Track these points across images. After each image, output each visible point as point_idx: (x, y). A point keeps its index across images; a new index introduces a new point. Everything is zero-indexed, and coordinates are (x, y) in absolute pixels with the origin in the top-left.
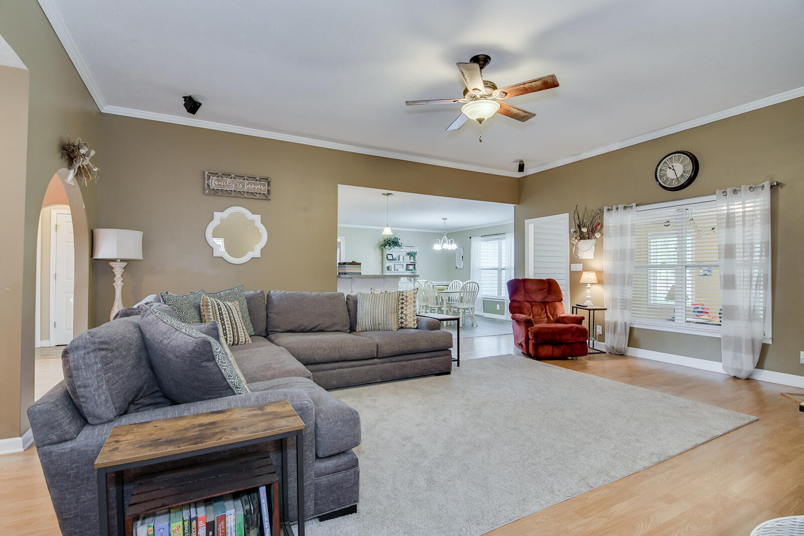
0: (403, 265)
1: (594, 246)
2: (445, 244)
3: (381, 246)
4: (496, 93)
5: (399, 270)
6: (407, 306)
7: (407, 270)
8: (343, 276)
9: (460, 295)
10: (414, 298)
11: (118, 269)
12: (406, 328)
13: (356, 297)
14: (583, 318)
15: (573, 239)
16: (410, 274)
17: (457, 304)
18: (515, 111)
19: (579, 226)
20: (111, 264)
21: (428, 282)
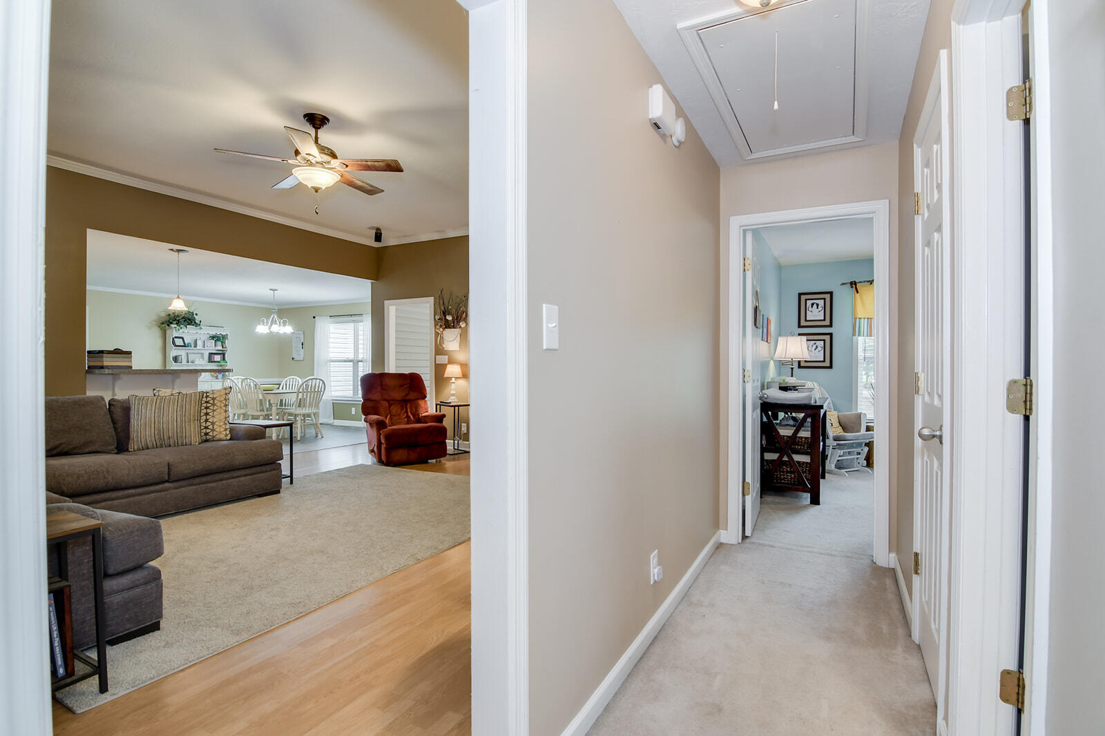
0: (202, 354)
1: (459, 336)
2: (273, 326)
3: (162, 324)
4: (335, 163)
5: (196, 363)
6: (214, 411)
7: (209, 362)
8: (97, 371)
9: (298, 396)
10: (226, 399)
12: (213, 441)
13: (128, 401)
14: (444, 416)
15: (438, 327)
16: (216, 368)
17: (293, 410)
18: (360, 183)
19: (444, 314)
21: (245, 379)
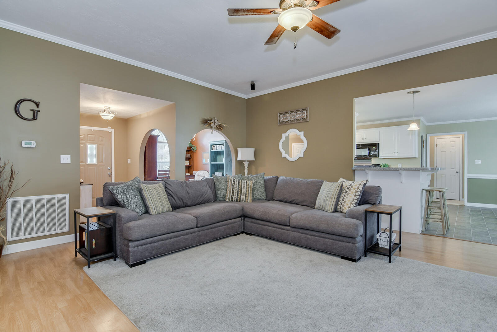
11: (246, 164)
20: (243, 162)
